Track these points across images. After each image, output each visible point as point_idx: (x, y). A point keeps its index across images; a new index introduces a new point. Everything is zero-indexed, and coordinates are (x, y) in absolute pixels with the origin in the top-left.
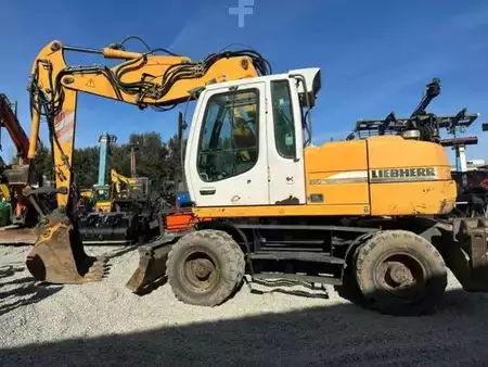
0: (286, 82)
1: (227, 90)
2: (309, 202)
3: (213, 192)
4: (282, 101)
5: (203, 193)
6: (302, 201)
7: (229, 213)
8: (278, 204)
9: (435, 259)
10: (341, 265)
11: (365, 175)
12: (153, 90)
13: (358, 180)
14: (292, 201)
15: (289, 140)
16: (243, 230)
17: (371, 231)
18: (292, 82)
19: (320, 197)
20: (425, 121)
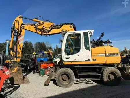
0: (87, 33)
1: (73, 33)
2: (93, 61)
3: (69, 58)
4: (86, 37)
5: (66, 58)
6: (91, 60)
7: (73, 63)
8: (85, 61)
9: (119, 73)
10: (100, 75)
11: (105, 54)
12: (46, 31)
13: (103, 56)
14: (89, 60)
15: (88, 46)
16: (76, 67)
17: (106, 67)
18: (88, 33)
19: (95, 60)
20: (101, 42)
